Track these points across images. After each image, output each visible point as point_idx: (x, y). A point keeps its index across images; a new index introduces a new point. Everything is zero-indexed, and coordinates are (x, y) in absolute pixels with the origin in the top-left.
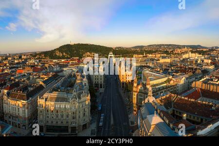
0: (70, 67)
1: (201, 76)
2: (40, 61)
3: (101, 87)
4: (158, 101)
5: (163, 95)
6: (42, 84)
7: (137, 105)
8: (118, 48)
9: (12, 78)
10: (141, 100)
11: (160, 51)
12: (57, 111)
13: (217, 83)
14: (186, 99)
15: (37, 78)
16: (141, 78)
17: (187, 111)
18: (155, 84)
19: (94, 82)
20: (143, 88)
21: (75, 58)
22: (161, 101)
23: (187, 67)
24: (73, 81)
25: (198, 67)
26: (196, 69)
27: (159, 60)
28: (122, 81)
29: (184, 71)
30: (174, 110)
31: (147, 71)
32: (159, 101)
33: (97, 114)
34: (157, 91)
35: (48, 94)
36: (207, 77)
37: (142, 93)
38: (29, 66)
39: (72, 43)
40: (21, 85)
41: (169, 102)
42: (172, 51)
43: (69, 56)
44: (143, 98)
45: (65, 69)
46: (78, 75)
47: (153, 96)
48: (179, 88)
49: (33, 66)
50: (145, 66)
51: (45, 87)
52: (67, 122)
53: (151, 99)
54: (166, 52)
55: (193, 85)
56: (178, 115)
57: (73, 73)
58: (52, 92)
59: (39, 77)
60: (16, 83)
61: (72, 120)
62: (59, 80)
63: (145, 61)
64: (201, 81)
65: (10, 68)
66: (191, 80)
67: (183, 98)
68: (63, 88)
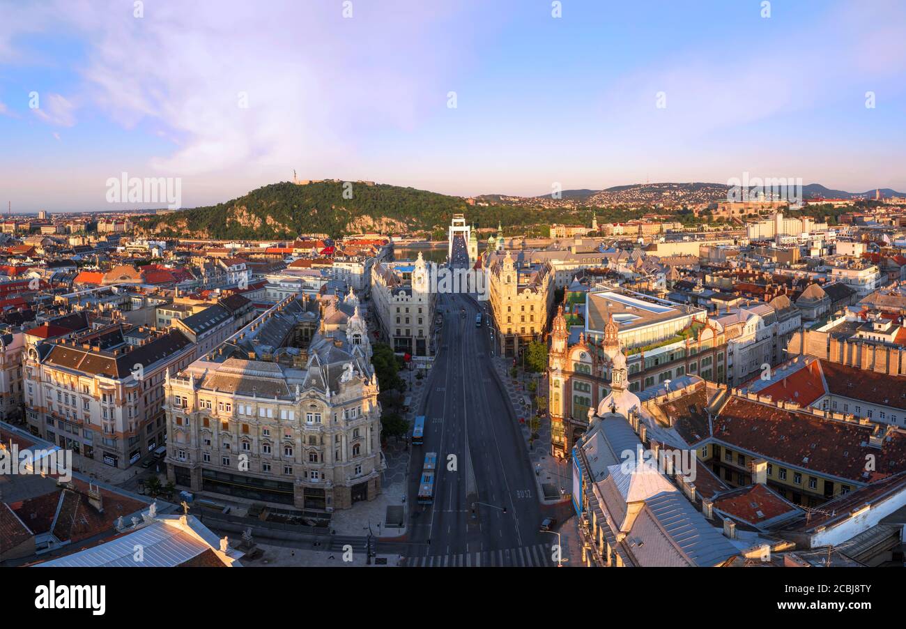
0: (294, 273)
1: (822, 309)
2: (170, 245)
3: (421, 352)
4: (652, 409)
5: (673, 388)
6: (183, 328)
7: (566, 422)
8: (487, 198)
9: (58, 298)
10: (585, 403)
11: (658, 211)
12: (246, 429)
13: (891, 338)
14: (766, 401)
15: (161, 306)
16: (581, 319)
17: (769, 452)
18: (638, 341)
19: (393, 332)
20: (589, 359)
21: (313, 237)
22: (664, 408)
23: (767, 275)
24: (306, 325)
25: (813, 275)
26: (804, 283)
27: (652, 247)
28: (504, 330)
29: (754, 290)
30: (716, 448)
31: (605, 293)
32: (656, 411)
33: (406, 449)
34: (647, 371)
35: (207, 364)
36: (850, 315)
37: (587, 376)
38: (126, 261)
39: (302, 179)
40: (96, 326)
41: (696, 415)
42: (707, 212)
43: (288, 230)
44: (590, 396)
45: (272, 278)
46: (327, 303)
47: (633, 389)
48: (737, 359)
49: (143, 263)
50: (597, 273)
51: (193, 338)
52: (288, 470)
53: (624, 402)
54: (684, 216)
55: (793, 345)
56: (735, 464)
57: (308, 293)
58: (221, 360)
59: (169, 304)
60: (75, 316)
61: (309, 465)
62: (249, 316)
63: (597, 250)
64: (823, 329)
65: (50, 265)
66: (783, 328)
67: (752, 397)
68: (269, 348)
